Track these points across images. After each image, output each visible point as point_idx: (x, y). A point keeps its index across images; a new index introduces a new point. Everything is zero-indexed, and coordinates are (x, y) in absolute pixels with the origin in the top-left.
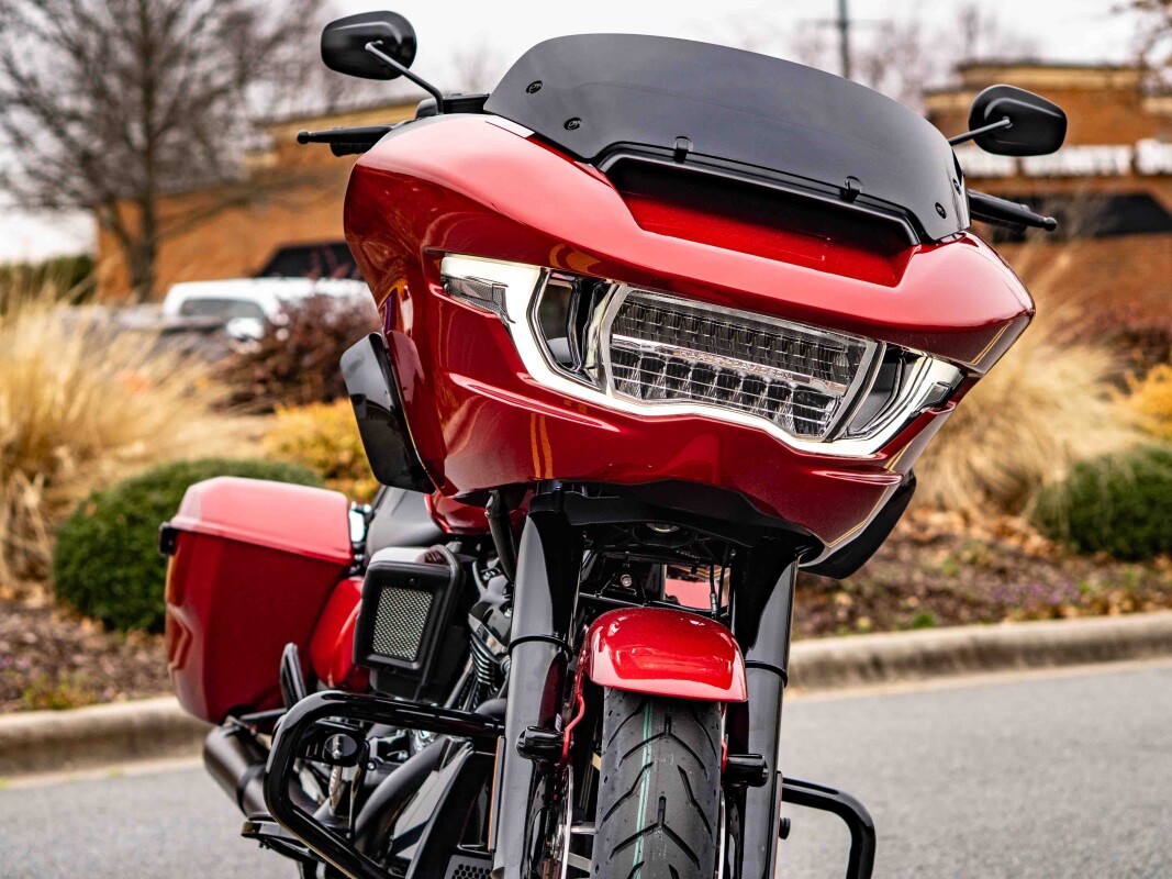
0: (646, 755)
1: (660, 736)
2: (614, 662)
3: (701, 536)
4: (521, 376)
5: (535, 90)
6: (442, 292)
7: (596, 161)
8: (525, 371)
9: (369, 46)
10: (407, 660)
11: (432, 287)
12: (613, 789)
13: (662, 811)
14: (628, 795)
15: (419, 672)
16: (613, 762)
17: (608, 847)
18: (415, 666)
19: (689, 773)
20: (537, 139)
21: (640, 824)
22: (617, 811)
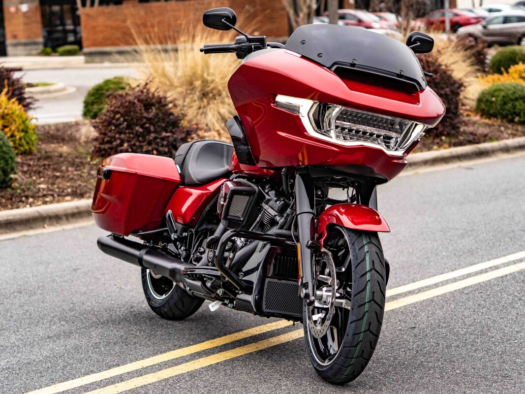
0: (366, 248)
1: (369, 243)
2: (350, 220)
3: (350, 180)
4: (305, 133)
5: (303, 44)
6: (275, 106)
7: (330, 68)
8: (307, 132)
9: (223, 20)
10: (239, 217)
11: (272, 105)
12: (357, 259)
13: (373, 265)
14: (363, 260)
15: (243, 221)
16: (355, 251)
17: (358, 276)
18: (242, 219)
19: (379, 253)
20: (303, 57)
21: (368, 269)
22: (360, 265)
